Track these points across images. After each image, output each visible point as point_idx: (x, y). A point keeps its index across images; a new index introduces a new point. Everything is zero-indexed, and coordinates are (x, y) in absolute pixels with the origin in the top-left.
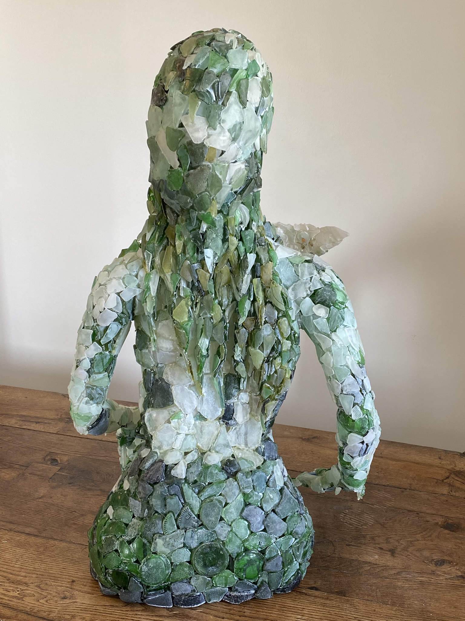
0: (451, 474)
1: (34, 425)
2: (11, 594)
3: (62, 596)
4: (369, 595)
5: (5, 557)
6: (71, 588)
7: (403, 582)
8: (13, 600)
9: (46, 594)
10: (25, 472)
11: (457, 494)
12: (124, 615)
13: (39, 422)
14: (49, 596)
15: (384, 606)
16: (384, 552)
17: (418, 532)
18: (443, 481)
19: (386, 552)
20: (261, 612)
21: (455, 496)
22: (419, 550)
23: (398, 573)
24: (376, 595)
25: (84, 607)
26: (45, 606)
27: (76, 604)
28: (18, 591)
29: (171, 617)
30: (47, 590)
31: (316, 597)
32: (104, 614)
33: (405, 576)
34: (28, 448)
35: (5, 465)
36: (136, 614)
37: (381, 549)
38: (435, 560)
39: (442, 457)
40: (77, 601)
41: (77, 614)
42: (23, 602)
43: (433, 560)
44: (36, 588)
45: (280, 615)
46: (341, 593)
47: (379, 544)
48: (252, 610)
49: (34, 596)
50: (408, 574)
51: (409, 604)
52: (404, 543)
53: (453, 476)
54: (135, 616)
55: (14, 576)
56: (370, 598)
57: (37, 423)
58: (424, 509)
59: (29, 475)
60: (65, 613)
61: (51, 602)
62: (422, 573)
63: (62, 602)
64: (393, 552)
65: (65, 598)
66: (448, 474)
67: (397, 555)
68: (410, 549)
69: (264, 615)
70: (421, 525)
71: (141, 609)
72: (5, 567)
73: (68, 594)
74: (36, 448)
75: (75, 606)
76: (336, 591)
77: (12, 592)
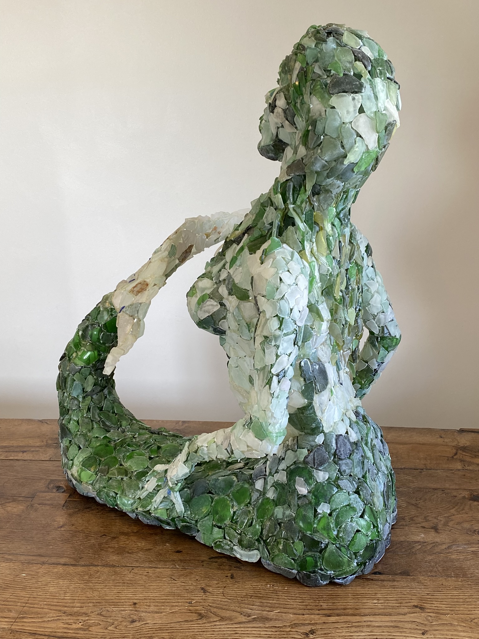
0: (457, 450)
1: (21, 454)
2: (74, 626)
3: (130, 620)
4: (431, 571)
5: (50, 591)
6: (136, 611)
7: (457, 554)
8: (79, 632)
9: (111, 621)
10: (32, 503)
11: (471, 468)
12: (202, 628)
13: (25, 452)
14: (116, 623)
15: (449, 579)
16: (428, 530)
17: (451, 507)
18: (452, 457)
19: (430, 530)
20: (337, 603)
21: (470, 470)
22: (458, 523)
23: (449, 547)
24: (438, 570)
25: (158, 627)
26: (116, 632)
27: (147, 625)
28: (80, 622)
29: (251, 622)
30: (111, 617)
31: (383, 581)
32: (182, 631)
33: (456, 549)
34: (26, 478)
35: (7, 499)
36: (215, 625)
37: (424, 527)
38: (477, 531)
39: (443, 436)
40: (148, 622)
41: (154, 635)
42: (90, 633)
43: (475, 531)
44: (99, 616)
45: (357, 602)
46: (405, 573)
47: (419, 523)
48: (327, 603)
49: (100, 625)
50: (458, 547)
51: (472, 574)
52: (443, 520)
53: (460, 452)
54: (214, 627)
55: (69, 608)
56: (433, 574)
57: (23, 452)
58: (447, 486)
59: (38, 506)
60: (140, 636)
61: (120, 627)
62: (470, 543)
63: (132, 626)
64: (436, 529)
65: (133, 621)
66: (454, 451)
67: (441, 531)
68: (450, 524)
69: (342, 605)
70: (451, 501)
71: (218, 619)
72: (55, 600)
73: (135, 617)
74: (33, 478)
75: (148, 628)
76: (399, 572)
77: (74, 625)
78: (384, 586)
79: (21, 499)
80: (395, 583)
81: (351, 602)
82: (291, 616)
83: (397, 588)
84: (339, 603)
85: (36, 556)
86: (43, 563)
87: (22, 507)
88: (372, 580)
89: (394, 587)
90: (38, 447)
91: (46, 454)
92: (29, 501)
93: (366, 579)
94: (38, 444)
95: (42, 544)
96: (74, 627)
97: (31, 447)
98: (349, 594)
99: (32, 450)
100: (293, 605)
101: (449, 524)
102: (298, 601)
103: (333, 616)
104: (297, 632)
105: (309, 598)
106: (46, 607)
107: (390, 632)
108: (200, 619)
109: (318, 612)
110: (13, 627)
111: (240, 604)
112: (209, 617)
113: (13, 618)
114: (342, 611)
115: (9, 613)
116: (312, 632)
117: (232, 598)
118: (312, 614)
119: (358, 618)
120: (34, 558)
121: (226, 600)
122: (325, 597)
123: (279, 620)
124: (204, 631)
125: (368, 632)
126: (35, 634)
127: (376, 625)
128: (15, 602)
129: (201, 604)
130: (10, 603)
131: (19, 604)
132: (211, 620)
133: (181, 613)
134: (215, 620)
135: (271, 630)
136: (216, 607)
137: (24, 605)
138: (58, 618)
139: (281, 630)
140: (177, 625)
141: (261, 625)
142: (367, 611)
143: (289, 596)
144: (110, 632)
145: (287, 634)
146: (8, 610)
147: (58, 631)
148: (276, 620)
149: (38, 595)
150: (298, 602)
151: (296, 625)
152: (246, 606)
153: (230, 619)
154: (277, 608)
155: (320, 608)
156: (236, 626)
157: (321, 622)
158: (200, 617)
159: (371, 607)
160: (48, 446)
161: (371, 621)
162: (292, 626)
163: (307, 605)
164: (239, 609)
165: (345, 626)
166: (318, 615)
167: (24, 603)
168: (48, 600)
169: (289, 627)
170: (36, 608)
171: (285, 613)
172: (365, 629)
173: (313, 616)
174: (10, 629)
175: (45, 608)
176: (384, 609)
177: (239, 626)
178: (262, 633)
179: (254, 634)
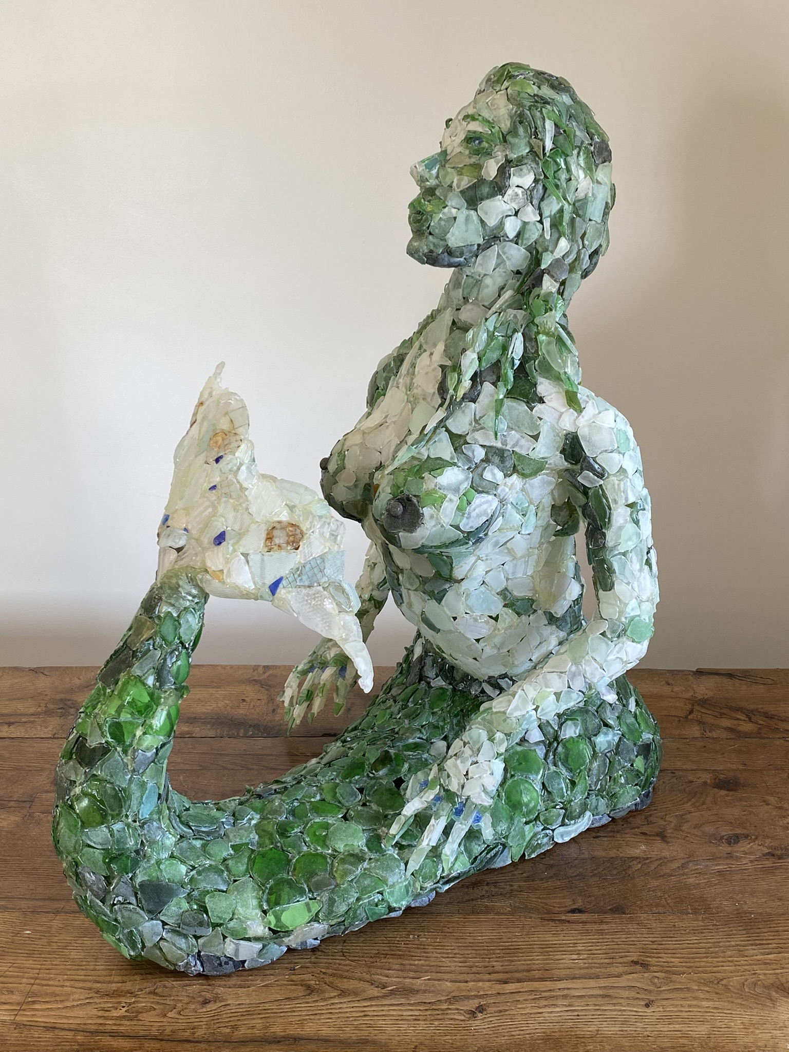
0: (693, 705)
1: (5, 728)
2: (115, 1013)
3: (201, 999)
4: (657, 905)
5: (71, 957)
6: (209, 985)
7: (696, 877)
8: (122, 1022)
9: (172, 1003)
10: (31, 811)
11: (714, 734)
12: (312, 1008)
13: (13, 723)
14: (179, 1005)
15: (685, 917)
16: (651, 838)
17: (685, 800)
18: (686, 717)
19: (654, 838)
20: (516, 961)
21: (713, 738)
22: (697, 826)
23: (683, 866)
24: (668, 904)
25: (245, 1010)
26: (180, 1021)
27: (229, 1007)
28: (123, 1007)
29: (387, 996)
30: (170, 996)
31: (584, 923)
32: (282, 1015)
33: (694, 868)
34: (18, 769)
36: (333, 1004)
37: (644, 834)
38: (725, 837)
39: (671, 682)
40: (229, 1002)
41: (239, 1023)
42: (141, 1023)
43: (722, 838)
44: (152, 996)
45: (546, 959)
46: (618, 910)
47: (638, 828)
48: (502, 961)
49: (155, 1009)
50: (697, 865)
51: (718, 908)
52: (674, 821)
53: (697, 708)
54: (332, 1007)
55: (103, 985)
56: (661, 910)
57: (10, 724)
58: (679, 764)
60: (218, 1025)
61: (186, 1012)
62: (714, 858)
63: (204, 1010)
64: (662, 836)
65: (206, 1002)
66: (689, 707)
67: (669, 840)
68: (685, 827)
69: (524, 964)
70: (685, 789)
71: (336, 994)
72: (83, 972)
73: (208, 996)
74: (30, 768)
75: (229, 1011)
76: (609, 908)
77: (114, 1011)
78: (588, 932)
79: (12, 804)
80: (604, 927)
81: (538, 960)
82: (449, 984)
83: (606, 934)
84: (519, 961)
85: (45, 899)
86: (57, 912)
87: (16, 819)
88: (569, 922)
89: (601, 932)
90: (32, 715)
91: (46, 727)
92: (26, 807)
93: (559, 920)
94: (32, 710)
95: (53, 879)
96: (115, 1015)
97: (21, 715)
98: (535, 946)
99: (24, 720)
100: (450, 967)
101: (683, 828)
102: (457, 960)
103: (512, 983)
104: (458, 1009)
105: (475, 956)
106: (67, 984)
107: (598, 1005)
108: (309, 995)
109: (487, 977)
110: (18, 1018)
111: (369, 967)
112: (323, 992)
113: (18, 1004)
114: (525, 974)
115: (10, 996)
116: (481, 1009)
117: (356, 958)
118: (479, 981)
119: (548, 985)
120: (41, 903)
121: (348, 962)
122: (498, 951)
123: (430, 992)
124: (316, 1014)
125: (566, 1006)
126: (54, 1028)
127: (577, 994)
128: (17, 977)
129: (309, 970)
130: (11, 980)
131: (24, 980)
132: (327, 995)
133: (278, 985)
134: (332, 995)
135: (418, 1008)
136: (333, 975)
137: (32, 981)
138: (88, 1001)
139: (434, 1007)
140: (273, 1006)
141: (403, 1001)
142: (563, 973)
143: (444, 953)
144: (170, 1020)
145: (443, 1014)
146: (8, 991)
147: (90, 1022)
148: (425, 991)
149: (52, 965)
150: (456, 962)
151: (456, 999)
152: (379, 971)
153: (356, 993)
154: (426, 972)
155: (491, 969)
156: (365, 1005)
157: (494, 992)
158: (309, 992)
159: (569, 966)
160: (48, 713)
161: (568, 989)
162: (449, 1001)
163: (471, 967)
164: (367, 977)
165: (530, 997)
166: (489, 981)
167: (32, 978)
168: (69, 973)
169: (446, 1003)
170: (52, 985)
171: (439, 980)
172: (560, 1002)
173: (481, 984)
174: (13, 1022)
175: (66, 986)
176: (587, 968)
177: (369, 1004)
178: (405, 1013)
179: (393, 1015)
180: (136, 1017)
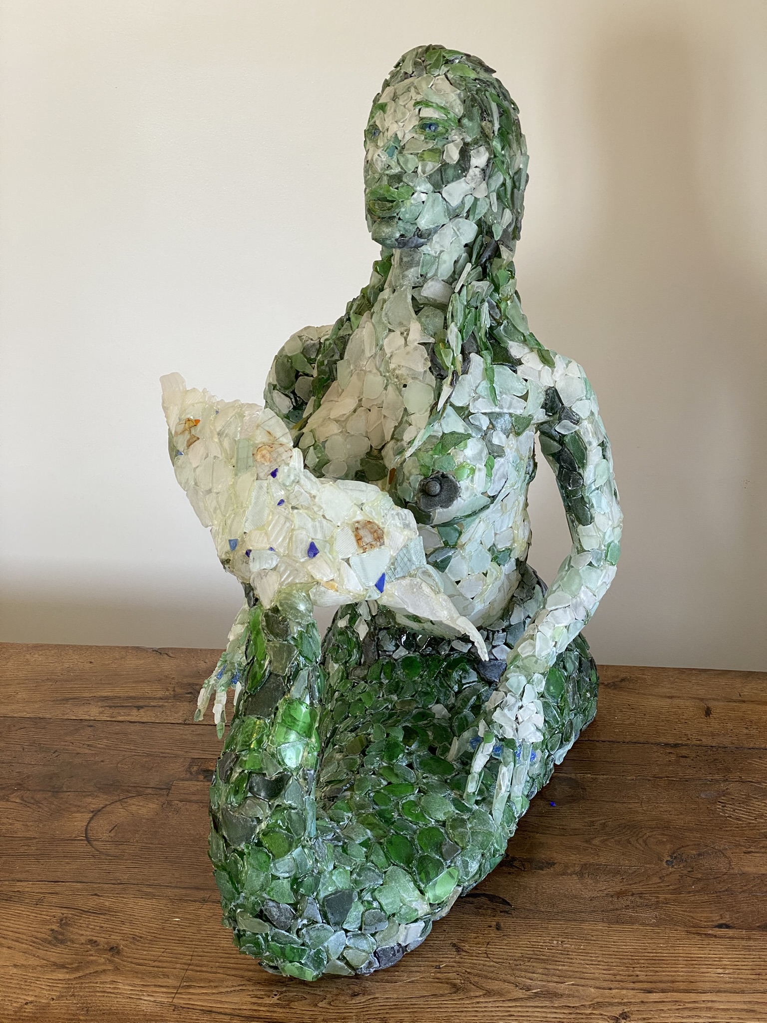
1: (135, 712)
3: (350, 992)
5: (222, 945)
8: (275, 1009)
9: (321, 993)
10: (169, 798)
12: (458, 1006)
13: (142, 707)
14: (329, 996)
20: (661, 972)
25: (392, 1004)
26: (331, 1011)
27: (376, 1001)
29: (532, 998)
31: (731, 938)
32: (429, 1010)
34: (151, 755)
35: (128, 791)
36: (478, 1003)
40: (377, 996)
41: (387, 1016)
42: (293, 1011)
44: (302, 986)
45: (691, 972)
48: (646, 971)
49: (306, 999)
54: (477, 1005)
55: (255, 973)
57: (139, 708)
59: (180, 804)
60: (367, 1017)
61: (336, 1003)
63: (354, 1002)
65: (354, 995)
69: (668, 975)
71: (481, 994)
72: (233, 961)
73: (356, 988)
74: (164, 755)
75: (377, 1004)
76: (758, 925)
77: (266, 998)
78: (734, 947)
79: (149, 791)
80: (751, 943)
81: (682, 972)
82: (592, 990)
83: (753, 950)
84: (663, 971)
85: (191, 888)
86: (204, 901)
87: (155, 806)
88: (715, 936)
89: (748, 948)
90: (161, 699)
91: (176, 712)
92: (163, 795)
93: (705, 934)
94: (160, 694)
95: (196, 868)
96: (268, 1002)
97: (149, 698)
98: (680, 959)
99: (152, 704)
100: (594, 973)
102: (600, 967)
103: (656, 992)
104: (602, 1015)
105: (619, 964)
106: (221, 971)
107: (742, 1019)
108: (455, 993)
109: (632, 985)
110: (175, 1001)
111: (513, 970)
112: (469, 991)
113: (174, 987)
114: (669, 984)
115: (166, 979)
116: (625, 1016)
117: (500, 960)
118: (623, 989)
119: (693, 996)
120: (189, 892)
121: (492, 963)
122: (643, 961)
123: (574, 997)
124: (462, 1012)
125: (710, 1018)
126: (211, 1011)
127: (722, 1007)
128: (171, 962)
129: (454, 969)
130: (165, 965)
131: (178, 966)
132: (472, 994)
133: (424, 982)
134: (477, 994)
135: (562, 1011)
136: (479, 975)
137: (186, 967)
138: (241, 988)
139: (578, 1011)
140: (421, 1002)
141: (548, 1004)
142: (708, 986)
143: (588, 960)
144: (321, 1009)
145: (587, 1018)
146: (163, 975)
147: (244, 1007)
148: (569, 996)
149: (204, 952)
150: (601, 969)
151: (599, 1005)
152: (523, 974)
153: (500, 994)
154: (570, 977)
155: (636, 978)
156: (510, 1005)
157: (638, 1001)
158: (454, 990)
159: (713, 979)
160: (177, 697)
161: (712, 1001)
162: (593, 1006)
163: (614, 975)
164: (512, 979)
165: (674, 1007)
166: (633, 989)
167: (185, 964)
168: (221, 960)
169: (590, 1008)
170: (205, 972)
171: (583, 986)
172: (703, 1014)
173: (624, 992)
174: (171, 1004)
175: (219, 973)
176: (733, 982)
177: (514, 1004)
178: (549, 1016)
179: (537, 1017)
180: (288, 1005)
